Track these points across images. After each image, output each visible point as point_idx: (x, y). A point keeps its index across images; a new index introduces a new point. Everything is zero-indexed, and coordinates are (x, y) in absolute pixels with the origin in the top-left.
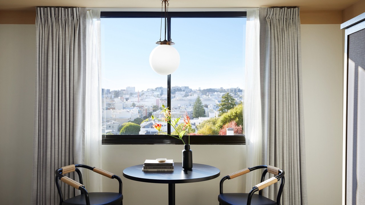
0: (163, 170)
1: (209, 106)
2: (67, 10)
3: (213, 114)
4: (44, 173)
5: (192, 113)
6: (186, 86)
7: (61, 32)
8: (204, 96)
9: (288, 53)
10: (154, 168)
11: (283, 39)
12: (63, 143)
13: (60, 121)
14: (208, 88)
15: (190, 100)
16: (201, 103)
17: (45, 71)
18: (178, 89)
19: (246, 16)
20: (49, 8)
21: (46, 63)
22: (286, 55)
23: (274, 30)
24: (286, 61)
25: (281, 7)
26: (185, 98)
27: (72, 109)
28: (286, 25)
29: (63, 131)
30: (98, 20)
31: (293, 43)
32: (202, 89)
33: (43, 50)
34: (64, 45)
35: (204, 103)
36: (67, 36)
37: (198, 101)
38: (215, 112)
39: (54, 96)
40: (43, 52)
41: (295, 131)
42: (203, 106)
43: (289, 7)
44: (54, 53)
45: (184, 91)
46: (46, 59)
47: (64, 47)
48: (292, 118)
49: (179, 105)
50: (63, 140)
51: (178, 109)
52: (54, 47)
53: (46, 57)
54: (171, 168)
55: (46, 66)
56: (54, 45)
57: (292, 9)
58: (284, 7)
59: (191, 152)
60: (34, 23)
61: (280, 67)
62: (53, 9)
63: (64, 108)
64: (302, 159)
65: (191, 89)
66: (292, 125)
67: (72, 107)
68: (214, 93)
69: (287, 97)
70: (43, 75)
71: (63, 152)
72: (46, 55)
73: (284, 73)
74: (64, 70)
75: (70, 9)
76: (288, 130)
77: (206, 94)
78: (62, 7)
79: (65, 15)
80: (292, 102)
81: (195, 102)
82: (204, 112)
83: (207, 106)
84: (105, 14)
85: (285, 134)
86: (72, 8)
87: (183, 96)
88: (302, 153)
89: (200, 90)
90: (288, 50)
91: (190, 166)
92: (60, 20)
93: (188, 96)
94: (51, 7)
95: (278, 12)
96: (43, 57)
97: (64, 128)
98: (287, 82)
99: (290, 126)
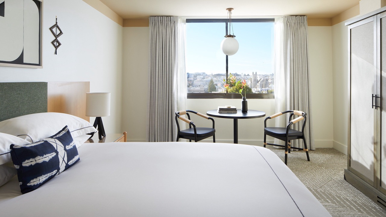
0: (230, 112)
1: (218, 85)
2: (168, 17)
3: (221, 89)
4: (154, 115)
5: (208, 89)
6: (204, 72)
7: (164, 31)
8: (215, 79)
9: (301, 43)
10: (225, 111)
11: (298, 34)
12: (165, 97)
13: (163, 84)
14: (217, 74)
15: (207, 81)
16: (213, 83)
17: (155, 54)
18: (198, 74)
19: (274, 21)
20: (157, 17)
21: (155, 50)
22: (300, 44)
23: (292, 29)
24: (300, 48)
25: (296, 16)
26: (203, 80)
27: (170, 77)
28: (299, 26)
29: (165, 90)
30: (184, 24)
31: (304, 37)
32: (213, 74)
33: (153, 42)
34: (166, 38)
35: (215, 83)
36: (167, 33)
37: (212, 81)
38: (222, 88)
39: (160, 69)
40: (153, 43)
41: (306, 90)
42: (214, 84)
43: (301, 16)
44: (160, 43)
45: (202, 75)
46: (155, 47)
47: (166, 40)
48: (304, 82)
49: (199, 84)
50: (165, 95)
51: (199, 87)
52: (160, 40)
53: (155, 46)
54: (235, 111)
55: (155, 51)
56: (160, 38)
57: (303, 17)
58: (298, 15)
59: (247, 101)
60: (148, 26)
61: (296, 51)
62: (159, 17)
63: (165, 76)
64: (310, 107)
65: (207, 74)
66: (304, 86)
67: (170, 75)
68: (221, 76)
69: (301, 69)
70: (153, 56)
71: (165, 102)
72: (155, 44)
73: (299, 55)
74: (165, 53)
75: (169, 17)
76: (301, 89)
77: (216, 77)
78: (165, 16)
79: (166, 21)
80: (303, 73)
81: (209, 82)
82: (215, 88)
83: (217, 85)
84: (188, 21)
85: (300, 92)
86: (170, 16)
87: (202, 78)
88: (310, 104)
89: (212, 75)
90: (301, 41)
91: (246, 110)
92: (163, 24)
93: (205, 78)
94: (158, 16)
95: (294, 18)
96: (153, 46)
97: (165, 88)
98: (300, 60)
99: (302, 87)
